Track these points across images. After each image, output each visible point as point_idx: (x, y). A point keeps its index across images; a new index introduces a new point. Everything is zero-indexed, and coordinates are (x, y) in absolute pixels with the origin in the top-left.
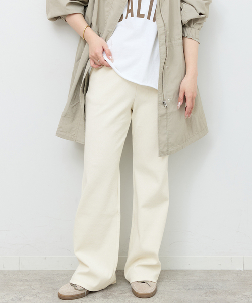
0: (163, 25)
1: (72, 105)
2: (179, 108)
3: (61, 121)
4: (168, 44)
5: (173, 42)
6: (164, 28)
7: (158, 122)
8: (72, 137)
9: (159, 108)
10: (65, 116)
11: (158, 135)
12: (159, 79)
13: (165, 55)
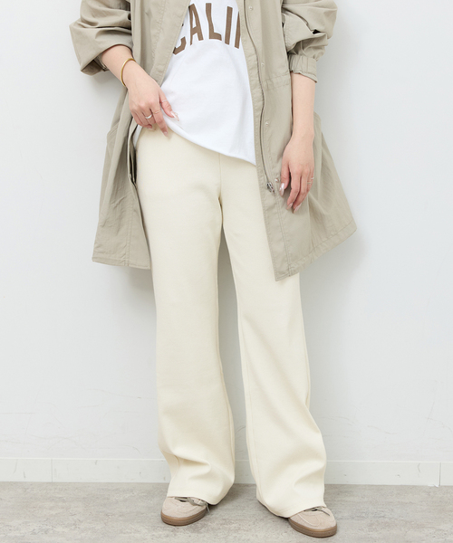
0: (254, 52)
1: (114, 205)
2: (282, 193)
3: (98, 235)
4: (264, 84)
5: (274, 80)
6: (255, 56)
7: (265, 220)
8: (122, 259)
9: (263, 196)
10: (104, 225)
11: (269, 244)
12: (256, 145)
13: (261, 103)
